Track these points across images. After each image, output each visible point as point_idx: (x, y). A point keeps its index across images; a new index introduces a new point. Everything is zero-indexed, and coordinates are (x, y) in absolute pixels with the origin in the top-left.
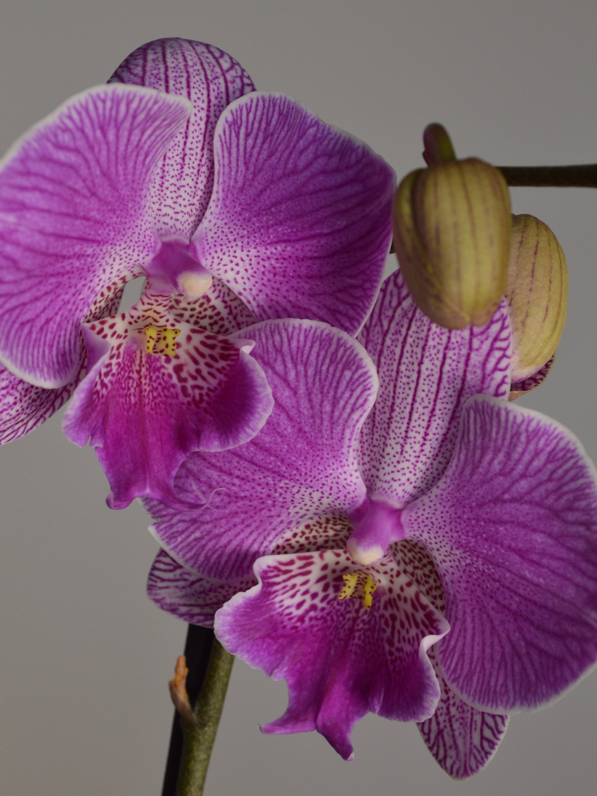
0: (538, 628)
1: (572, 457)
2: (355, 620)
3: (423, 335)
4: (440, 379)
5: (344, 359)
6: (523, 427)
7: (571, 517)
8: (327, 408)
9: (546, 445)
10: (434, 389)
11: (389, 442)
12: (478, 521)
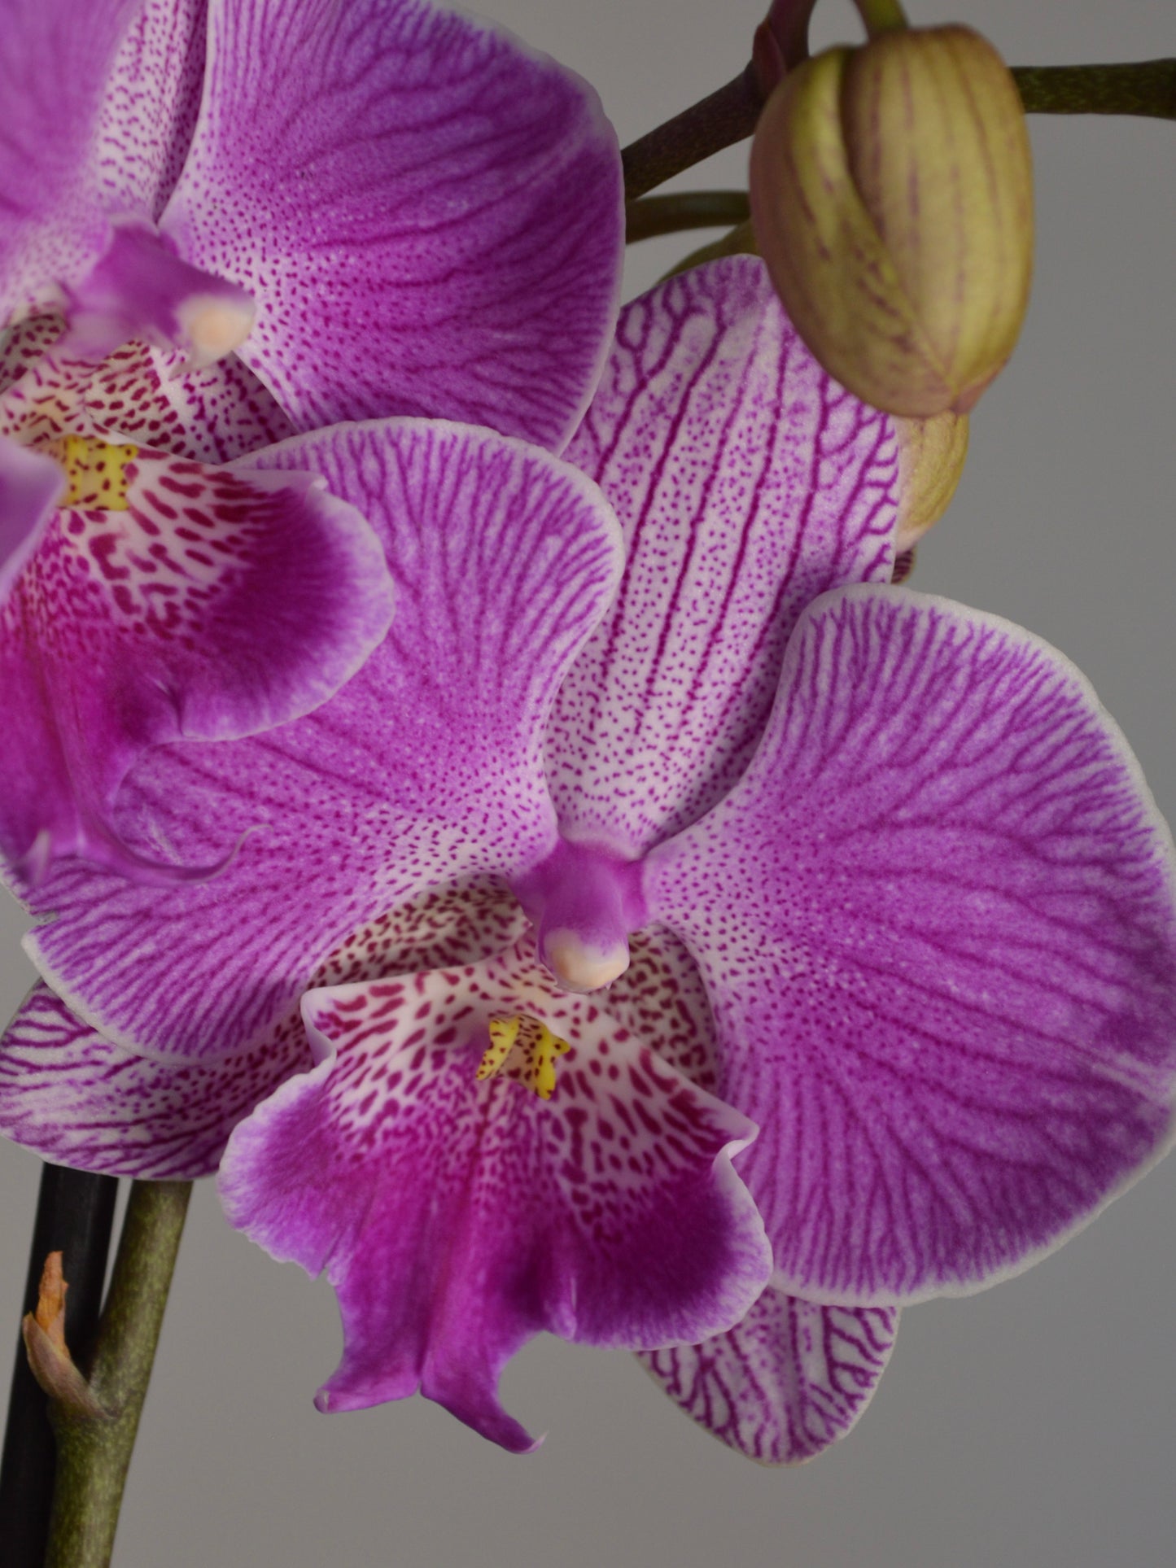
0: (968, 1103)
1: (1069, 716)
2: (480, 1129)
3: (708, 455)
4: (741, 555)
5: (545, 511)
6: (967, 653)
7: (1064, 849)
8: (495, 627)
9: (1012, 691)
10: (724, 579)
11: (604, 707)
12: (833, 873)
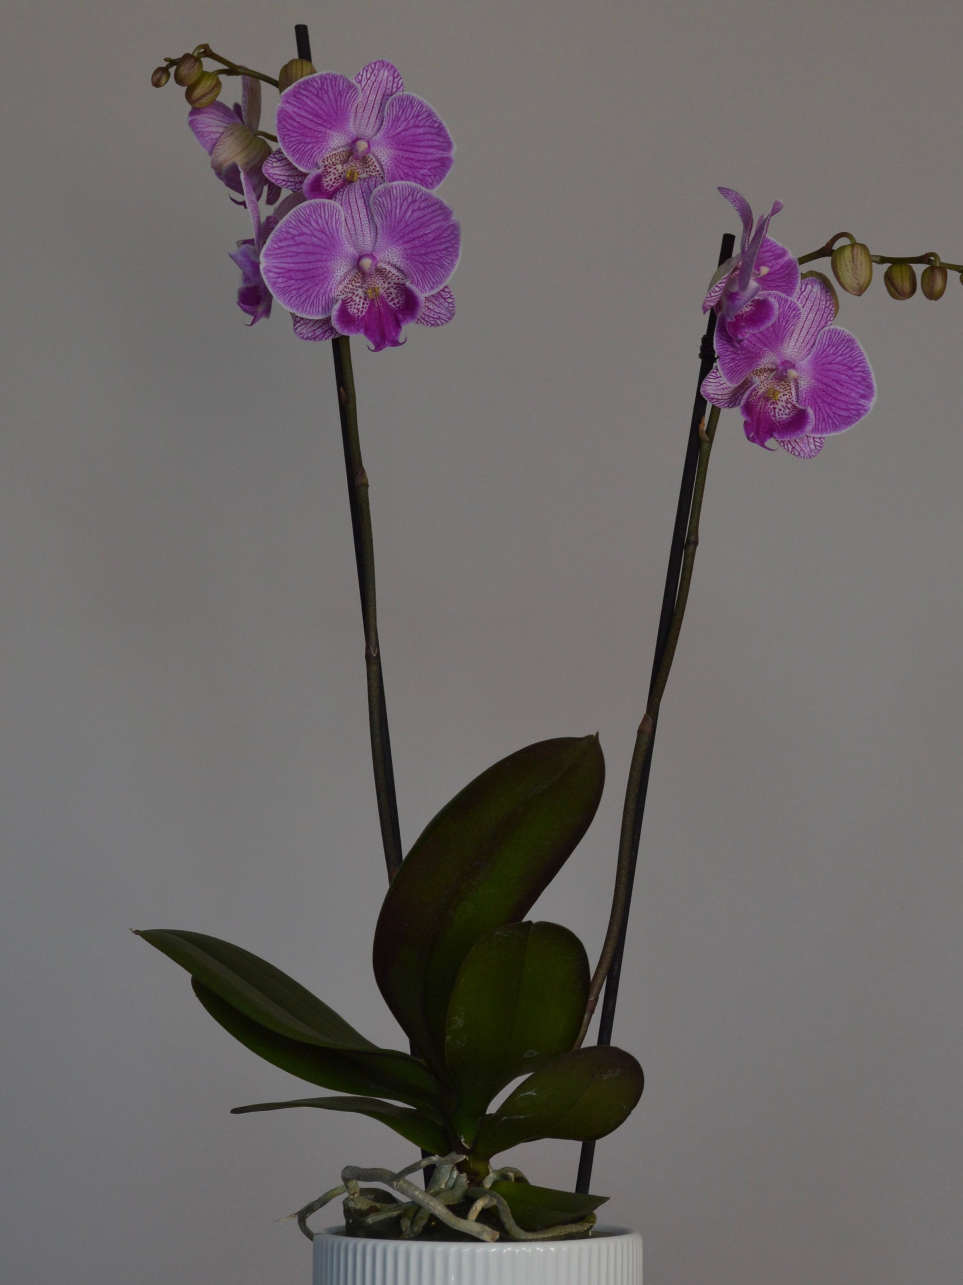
0: (838, 408)
1: (858, 350)
2: (761, 408)
3: (811, 305)
4: (813, 321)
5: (793, 307)
6: (846, 338)
7: (857, 369)
8: (784, 324)
9: (852, 345)
10: (810, 324)
11: (791, 341)
12: (822, 370)
